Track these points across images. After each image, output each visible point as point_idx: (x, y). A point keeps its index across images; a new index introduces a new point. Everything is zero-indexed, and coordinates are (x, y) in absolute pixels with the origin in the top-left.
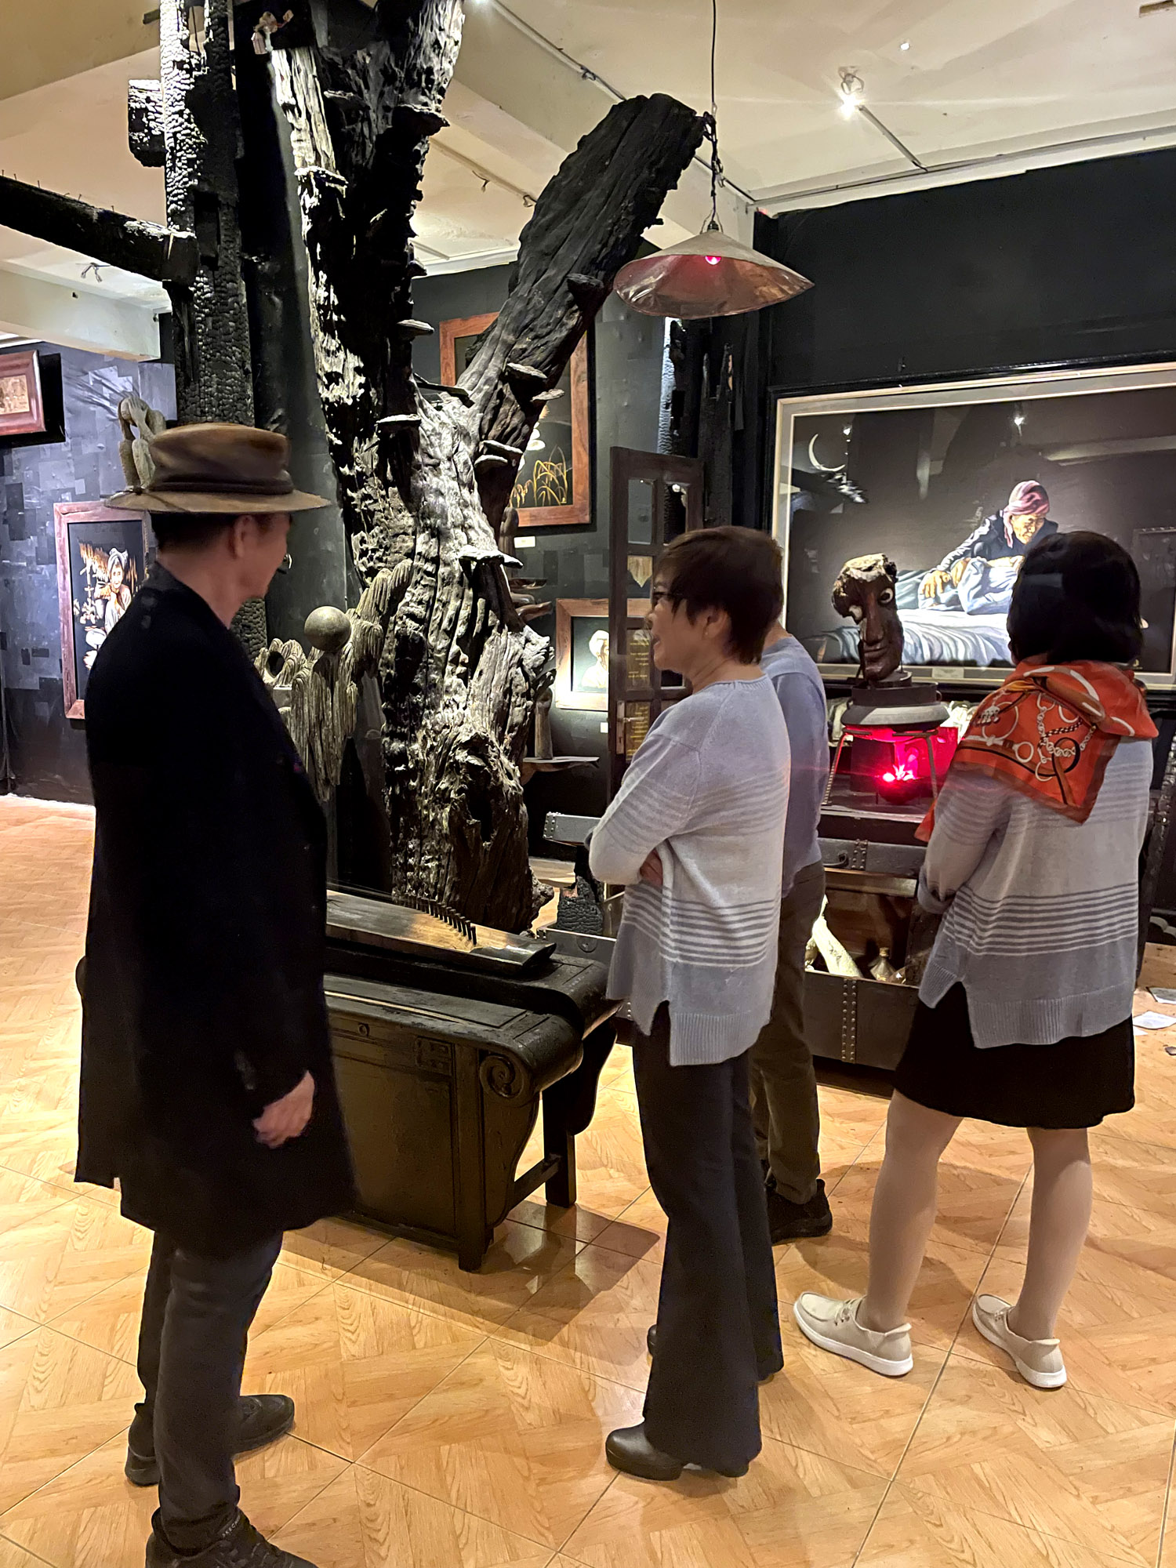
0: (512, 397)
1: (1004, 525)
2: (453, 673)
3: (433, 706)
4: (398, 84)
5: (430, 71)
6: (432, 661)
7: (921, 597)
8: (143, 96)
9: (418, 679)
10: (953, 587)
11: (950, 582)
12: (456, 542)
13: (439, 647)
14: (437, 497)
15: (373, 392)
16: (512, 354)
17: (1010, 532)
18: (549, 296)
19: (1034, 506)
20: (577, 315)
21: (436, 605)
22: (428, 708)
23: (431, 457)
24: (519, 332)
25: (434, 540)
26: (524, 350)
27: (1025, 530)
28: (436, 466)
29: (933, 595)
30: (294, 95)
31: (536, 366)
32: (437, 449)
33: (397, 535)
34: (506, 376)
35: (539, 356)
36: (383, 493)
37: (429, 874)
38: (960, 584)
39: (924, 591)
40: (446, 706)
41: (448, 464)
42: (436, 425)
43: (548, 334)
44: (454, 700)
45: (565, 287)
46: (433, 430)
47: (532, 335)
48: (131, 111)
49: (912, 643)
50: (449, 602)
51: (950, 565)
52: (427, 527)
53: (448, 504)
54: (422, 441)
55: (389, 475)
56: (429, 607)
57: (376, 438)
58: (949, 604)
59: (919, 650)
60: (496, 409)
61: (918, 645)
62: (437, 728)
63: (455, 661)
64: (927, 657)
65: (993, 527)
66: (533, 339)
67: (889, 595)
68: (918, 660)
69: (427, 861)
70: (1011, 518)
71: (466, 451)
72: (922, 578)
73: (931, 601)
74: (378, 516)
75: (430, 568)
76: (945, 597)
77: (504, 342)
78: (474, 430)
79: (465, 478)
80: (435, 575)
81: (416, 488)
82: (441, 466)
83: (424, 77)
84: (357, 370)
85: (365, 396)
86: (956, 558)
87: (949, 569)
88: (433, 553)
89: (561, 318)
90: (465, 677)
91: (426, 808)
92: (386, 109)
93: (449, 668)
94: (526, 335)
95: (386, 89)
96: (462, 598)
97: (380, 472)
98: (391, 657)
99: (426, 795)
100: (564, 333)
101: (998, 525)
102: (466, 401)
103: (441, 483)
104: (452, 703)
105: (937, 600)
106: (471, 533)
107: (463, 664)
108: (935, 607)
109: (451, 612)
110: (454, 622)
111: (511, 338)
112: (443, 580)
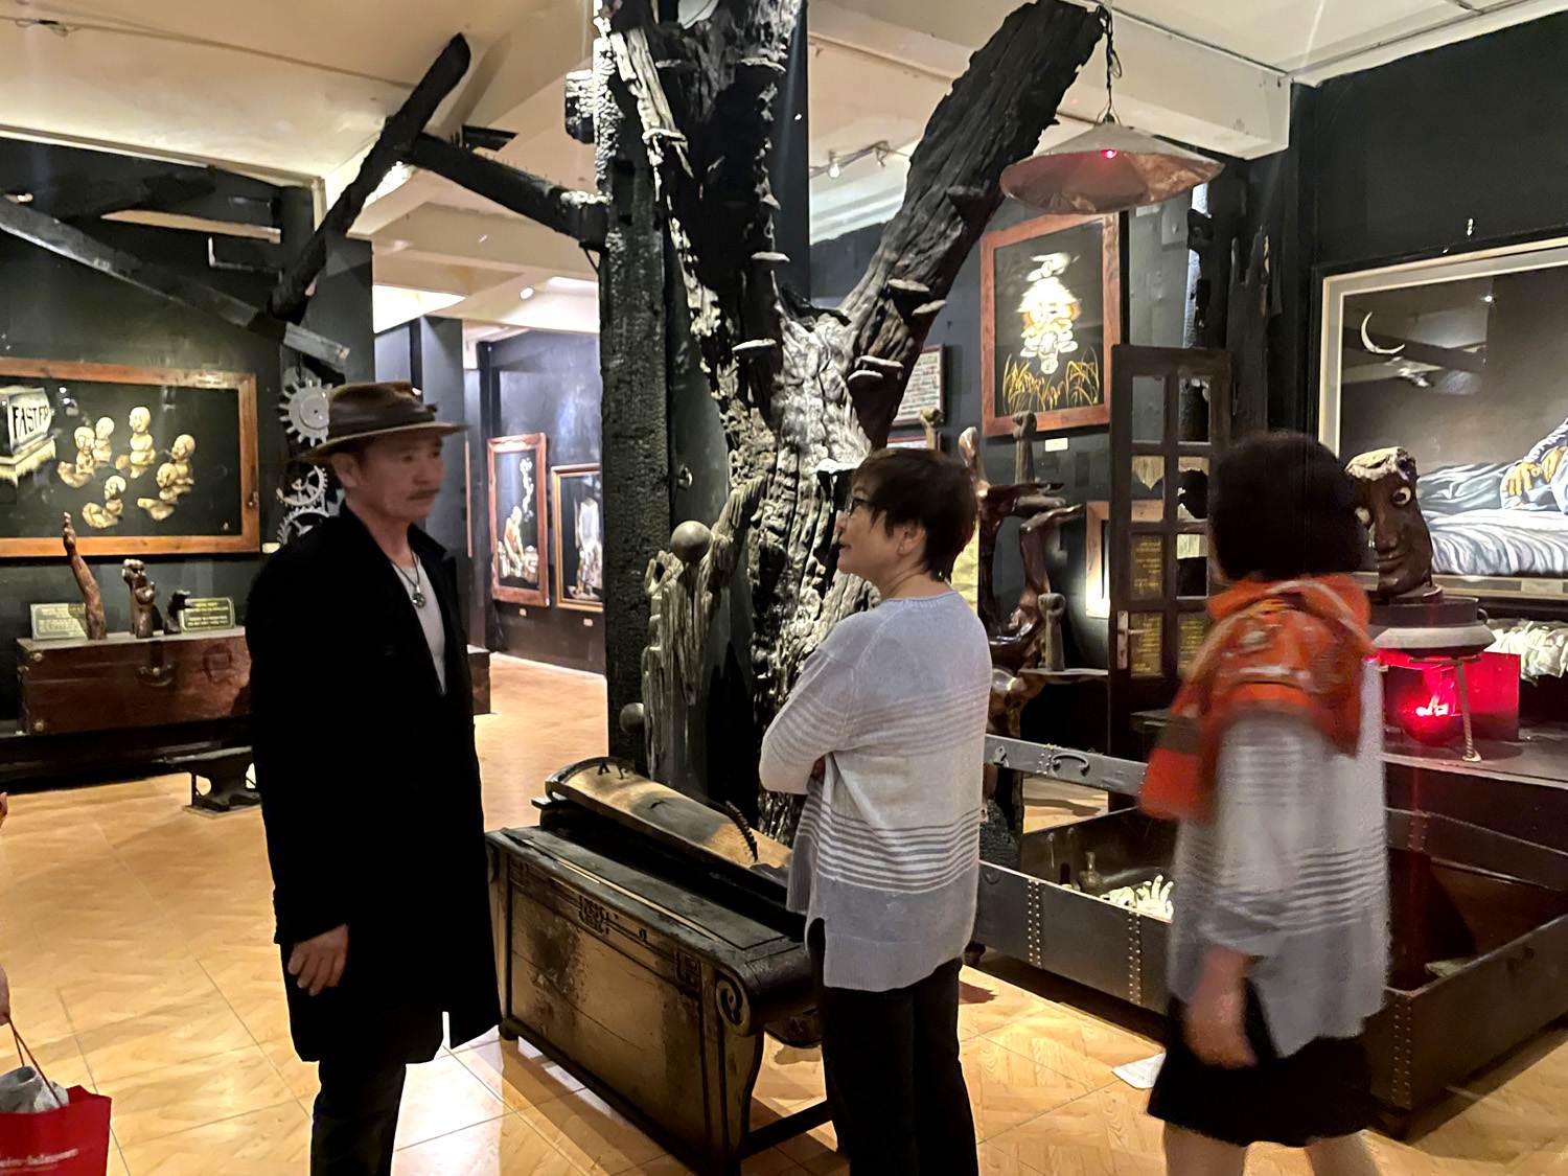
0: (896, 313)
2: (808, 584)
3: (789, 616)
4: (738, 42)
5: (768, 25)
6: (791, 572)
7: (1503, 495)
8: (575, 86)
9: (778, 590)
10: (1545, 482)
11: (1541, 476)
12: (815, 457)
13: (797, 559)
14: (798, 415)
15: (728, 323)
16: (896, 271)
18: (933, 212)
20: (960, 226)
21: (796, 518)
22: (785, 618)
23: (794, 377)
24: (902, 249)
25: (793, 456)
26: (907, 266)
28: (798, 386)
29: (1519, 492)
30: (635, 71)
31: (920, 280)
32: (802, 371)
33: (759, 453)
34: (885, 293)
35: (922, 271)
36: (746, 414)
38: (1554, 479)
39: (1508, 488)
40: (800, 617)
41: (811, 383)
42: (802, 348)
43: (931, 247)
44: (807, 611)
45: (947, 200)
46: (799, 351)
47: (915, 251)
48: (568, 100)
49: (1495, 549)
50: (808, 515)
51: (1542, 453)
52: (787, 444)
53: (808, 420)
54: (786, 364)
55: (750, 397)
56: (789, 519)
57: (735, 364)
58: (1540, 502)
59: (1504, 559)
60: (877, 328)
61: (1502, 553)
62: (790, 638)
63: (812, 572)
64: (1515, 566)
66: (917, 254)
67: (1404, 496)
68: (1503, 569)
71: (835, 369)
72: (1504, 472)
73: (1517, 499)
74: (742, 436)
75: (789, 482)
76: (1534, 494)
77: (887, 261)
78: (847, 348)
79: (832, 395)
80: (795, 489)
81: (776, 408)
82: (805, 385)
83: (762, 32)
84: (714, 304)
85: (722, 327)
86: (1547, 447)
87: (1538, 461)
88: (792, 468)
89: (945, 231)
90: (822, 590)
92: (728, 67)
93: (806, 579)
94: (910, 251)
95: (728, 49)
96: (820, 511)
97: (741, 394)
98: (756, 568)
100: (948, 245)
102: (844, 321)
103: (803, 401)
104: (805, 613)
105: (1525, 498)
106: (836, 449)
107: (819, 575)
108: (1522, 506)
109: (809, 524)
110: (811, 534)
111: (894, 256)
112: (802, 493)
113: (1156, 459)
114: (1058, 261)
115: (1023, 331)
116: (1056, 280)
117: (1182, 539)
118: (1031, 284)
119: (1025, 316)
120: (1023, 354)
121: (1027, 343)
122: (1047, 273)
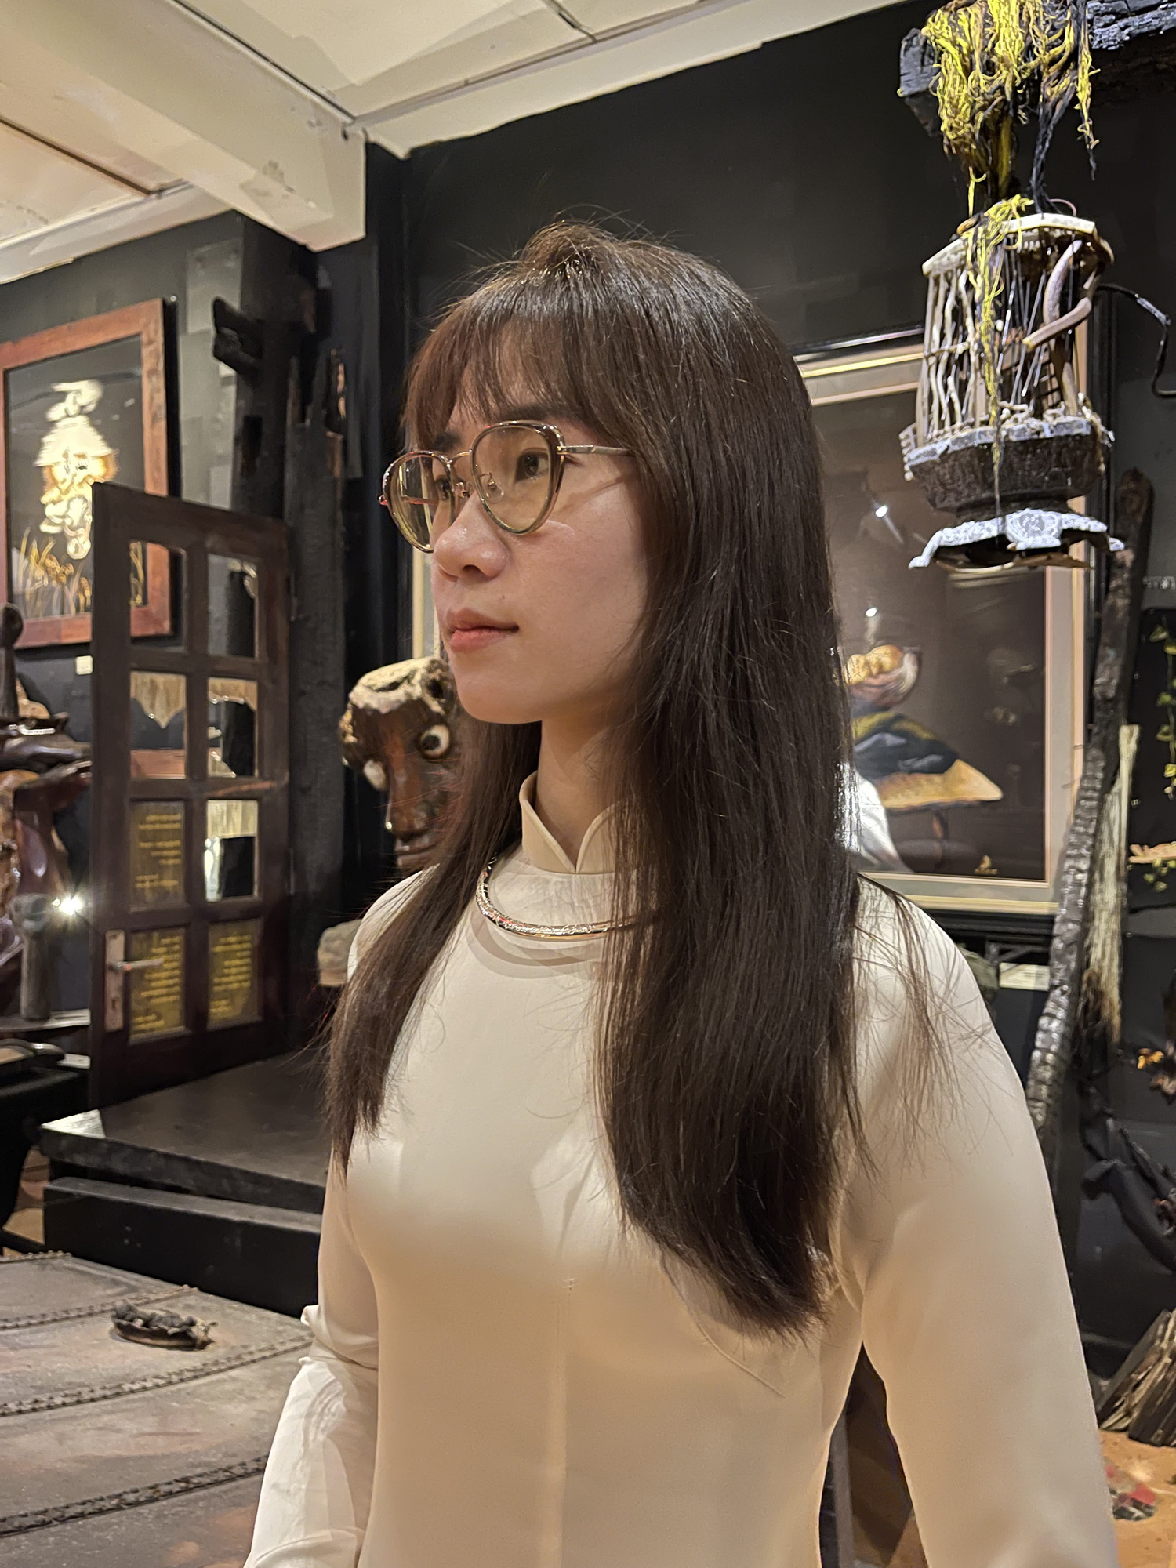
113: (172, 678)
114: (85, 392)
115: (42, 493)
116: (82, 420)
117: (215, 808)
118: (52, 424)
119: (46, 472)
120: (45, 527)
121: (50, 511)
122: (73, 410)
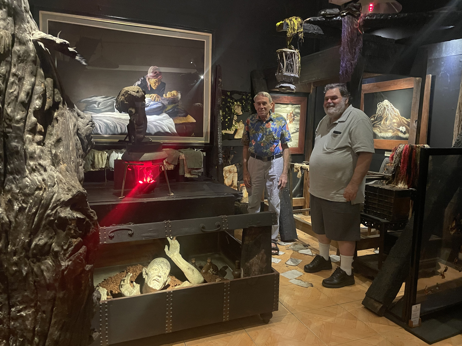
1: (147, 82)
2: (32, 140)
6: (11, 130)
17: (149, 85)
19: (157, 76)
21: (12, 79)
22: (11, 173)
27: (154, 84)
37: (24, 321)
40: (33, 170)
44: (40, 164)
50: (24, 78)
62: (27, 191)
63: (33, 130)
65: (142, 82)
69: (19, 311)
70: (149, 79)
91: (16, 264)
93: (27, 136)
96: (35, 76)
99: (15, 253)
101: (144, 81)
104: (38, 167)
107: (39, 133)
109: (27, 86)
